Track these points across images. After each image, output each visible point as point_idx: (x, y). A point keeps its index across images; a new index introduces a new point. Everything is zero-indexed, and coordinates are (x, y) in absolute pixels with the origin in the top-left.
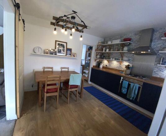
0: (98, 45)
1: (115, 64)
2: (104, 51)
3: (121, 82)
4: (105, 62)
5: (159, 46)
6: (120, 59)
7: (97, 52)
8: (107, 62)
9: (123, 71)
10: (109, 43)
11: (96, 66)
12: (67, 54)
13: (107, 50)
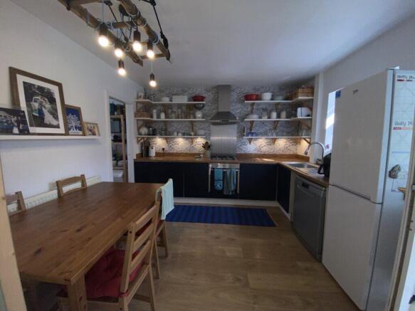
0: (137, 103)
1: (181, 144)
2: (155, 118)
3: (210, 174)
4: (159, 143)
5: (238, 111)
6: (192, 133)
7: (138, 120)
8: (164, 141)
9: (199, 154)
10: (166, 100)
11: (140, 155)
12: (70, 129)
13: (163, 116)
